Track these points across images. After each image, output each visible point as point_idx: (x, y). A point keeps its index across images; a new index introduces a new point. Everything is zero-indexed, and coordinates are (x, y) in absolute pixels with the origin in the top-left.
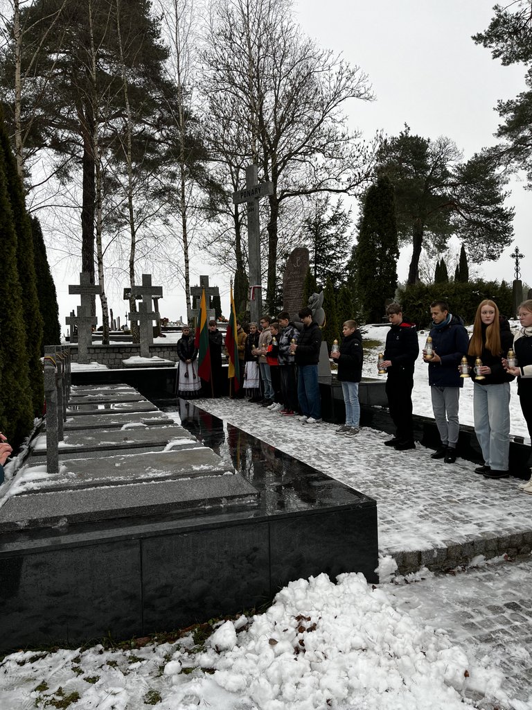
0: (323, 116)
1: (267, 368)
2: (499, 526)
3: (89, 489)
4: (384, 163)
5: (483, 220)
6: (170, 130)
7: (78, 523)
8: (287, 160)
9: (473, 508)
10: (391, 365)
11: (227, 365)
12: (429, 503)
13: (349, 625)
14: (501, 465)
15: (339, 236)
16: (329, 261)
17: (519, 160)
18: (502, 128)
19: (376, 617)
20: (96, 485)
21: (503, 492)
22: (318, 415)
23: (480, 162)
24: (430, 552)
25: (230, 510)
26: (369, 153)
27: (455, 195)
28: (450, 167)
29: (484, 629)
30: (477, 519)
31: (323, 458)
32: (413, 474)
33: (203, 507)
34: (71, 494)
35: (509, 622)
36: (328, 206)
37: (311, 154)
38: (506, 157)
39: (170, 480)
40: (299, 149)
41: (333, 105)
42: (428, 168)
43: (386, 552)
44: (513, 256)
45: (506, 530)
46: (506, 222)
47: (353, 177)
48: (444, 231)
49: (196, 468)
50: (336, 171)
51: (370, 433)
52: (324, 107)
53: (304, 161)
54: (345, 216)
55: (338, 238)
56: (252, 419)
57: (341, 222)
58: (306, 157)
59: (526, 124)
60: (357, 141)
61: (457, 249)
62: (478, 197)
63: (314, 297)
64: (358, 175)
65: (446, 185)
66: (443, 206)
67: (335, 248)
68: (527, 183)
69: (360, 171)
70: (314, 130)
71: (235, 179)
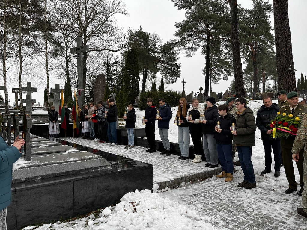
0: (107, 19)
1: (92, 124)
3: (48, 166)
4: (132, 41)
5: (170, 67)
6: (35, 16)
7: (45, 178)
8: (91, 35)
10: (147, 121)
14: (187, 155)
16: (113, 80)
17: (183, 46)
18: (177, 33)
20: (50, 164)
22: (115, 142)
23: (169, 45)
24: (169, 182)
25: (102, 171)
26: (126, 36)
27: (160, 57)
28: (158, 45)
33: (92, 170)
34: (41, 168)
36: (113, 58)
37: (101, 34)
38: (178, 44)
39: (79, 161)
40: (96, 31)
41: (111, 15)
42: (149, 45)
44: (182, 82)
46: (178, 69)
47: (120, 46)
48: (155, 71)
49: (87, 157)
50: (112, 42)
52: (107, 15)
53: (98, 36)
54: (119, 62)
55: (117, 71)
57: (118, 64)
58: (99, 35)
59: (185, 32)
60: (122, 31)
61: (160, 78)
62: (168, 58)
63: (112, 95)
64: (122, 45)
65: (156, 52)
66: (155, 61)
67: (116, 75)
68: (186, 54)
69: (122, 43)
70: (103, 24)
71: (66, 41)
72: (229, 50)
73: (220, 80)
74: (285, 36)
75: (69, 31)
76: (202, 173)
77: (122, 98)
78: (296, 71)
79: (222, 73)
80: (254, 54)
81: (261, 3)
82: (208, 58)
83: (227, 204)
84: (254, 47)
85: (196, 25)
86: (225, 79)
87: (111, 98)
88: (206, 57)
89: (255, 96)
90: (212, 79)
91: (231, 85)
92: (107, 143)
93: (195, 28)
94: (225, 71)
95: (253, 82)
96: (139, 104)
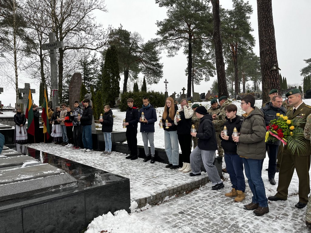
0: (84, 15)
1: (65, 128)
2: (173, 184)
4: (112, 40)
5: (152, 67)
6: (5, 10)
8: (67, 32)
9: (162, 179)
10: (128, 124)
11: (43, 127)
12: (146, 179)
13: (124, 230)
14: (176, 163)
15: (95, 69)
16: (91, 80)
17: (165, 45)
18: (158, 32)
19: (134, 225)
21: (171, 172)
22: (91, 148)
23: (151, 44)
24: (150, 197)
25: (64, 190)
26: (106, 34)
27: (141, 56)
28: (139, 44)
29: (173, 223)
30: (164, 183)
31: (97, 166)
32: (137, 168)
33: (51, 190)
35: (181, 219)
36: (90, 55)
37: (79, 31)
38: (160, 43)
39: (33, 179)
40: (73, 28)
41: (89, 11)
42: (130, 44)
43: (133, 200)
44: (165, 82)
45: (175, 185)
46: (160, 69)
47: (99, 44)
48: (137, 71)
49: (45, 173)
50: (91, 40)
51: (115, 154)
52: (85, 12)
53: (76, 34)
54: (98, 60)
55: (94, 70)
56: (59, 152)
57: (96, 63)
58: (76, 32)
59: (167, 31)
60: (101, 28)
61: (142, 79)
62: (150, 58)
63: (87, 95)
64: (101, 43)
65: (138, 52)
66: (136, 60)
67: (93, 74)
68: (168, 54)
69: (102, 41)
70: (81, 20)
71: (40, 38)
72: (210, 51)
73: (202, 81)
74: (269, 34)
75: (43, 27)
76: (188, 184)
77: (101, 99)
78: (280, 70)
79: (204, 73)
80: (235, 55)
81: (241, 3)
82: (190, 58)
83: (219, 224)
84: (235, 47)
85: (177, 25)
86: (207, 80)
87: (87, 98)
88: (188, 57)
89: (237, 96)
90: (194, 80)
91: (213, 85)
92: (81, 149)
93: (177, 27)
94: (207, 71)
95: (234, 83)
96: (119, 105)
